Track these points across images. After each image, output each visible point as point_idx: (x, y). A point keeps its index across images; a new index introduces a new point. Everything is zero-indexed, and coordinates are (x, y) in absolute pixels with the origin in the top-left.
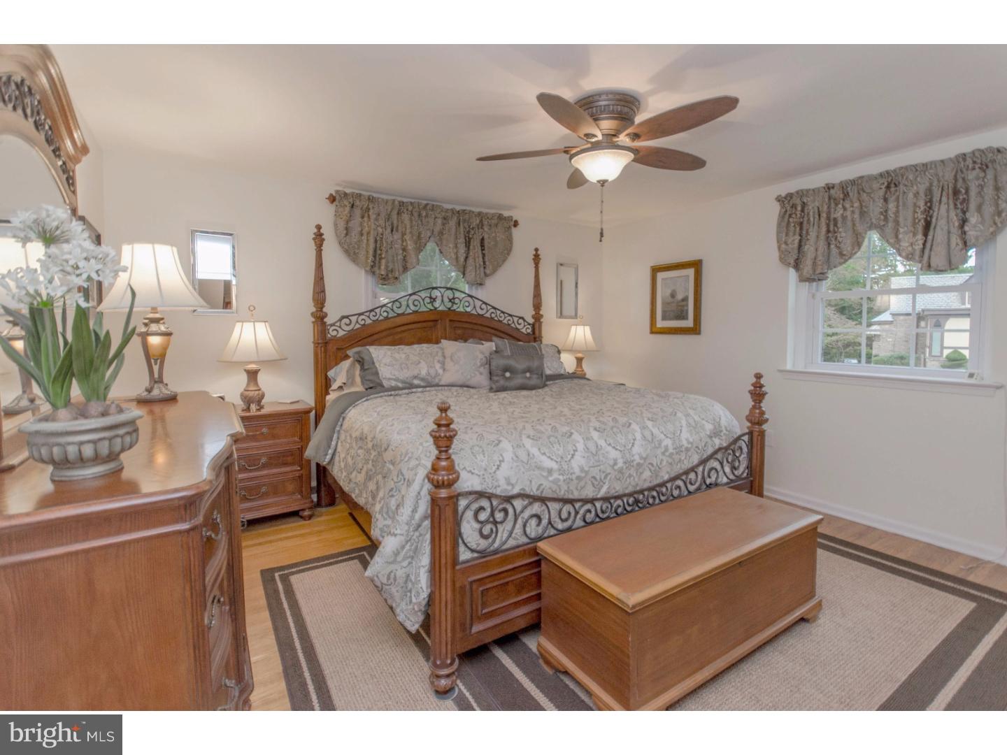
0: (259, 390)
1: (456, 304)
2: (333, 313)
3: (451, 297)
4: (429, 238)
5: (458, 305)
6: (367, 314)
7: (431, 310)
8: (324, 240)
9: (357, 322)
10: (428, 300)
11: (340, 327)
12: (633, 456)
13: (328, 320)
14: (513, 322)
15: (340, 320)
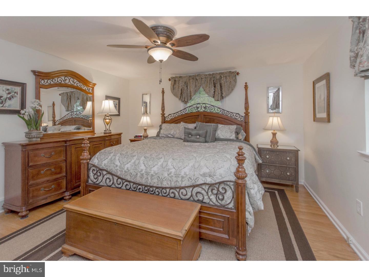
0: (147, 134)
1: (207, 109)
2: (167, 114)
3: (205, 106)
4: (200, 86)
5: (207, 110)
6: (176, 113)
7: (197, 111)
8: (164, 92)
9: (173, 116)
10: (196, 108)
11: (168, 118)
12: (151, 171)
13: (165, 116)
14: (233, 115)
15: (169, 115)
